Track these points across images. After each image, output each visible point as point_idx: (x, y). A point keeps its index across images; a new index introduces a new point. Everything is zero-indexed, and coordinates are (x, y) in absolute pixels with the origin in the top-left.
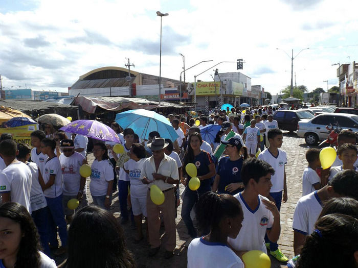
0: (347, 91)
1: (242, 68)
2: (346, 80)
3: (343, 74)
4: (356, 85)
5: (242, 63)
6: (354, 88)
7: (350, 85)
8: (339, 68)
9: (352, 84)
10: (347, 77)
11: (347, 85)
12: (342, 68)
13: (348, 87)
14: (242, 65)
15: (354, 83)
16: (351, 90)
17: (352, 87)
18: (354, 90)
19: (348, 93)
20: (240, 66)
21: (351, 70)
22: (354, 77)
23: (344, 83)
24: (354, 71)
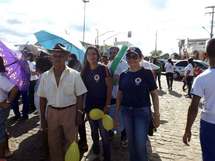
0: (184, 53)
1: (131, 37)
2: (183, 48)
3: (182, 45)
4: (189, 50)
5: (131, 34)
6: (188, 52)
7: (185, 51)
8: (180, 42)
9: (186, 50)
10: (184, 46)
11: (183, 51)
12: (181, 42)
13: (184, 52)
14: (131, 35)
15: (188, 49)
16: (186, 53)
17: (186, 52)
18: (188, 53)
19: (184, 55)
20: (130, 35)
21: (186, 43)
22: (188, 46)
23: (182, 50)
24: (188, 43)
